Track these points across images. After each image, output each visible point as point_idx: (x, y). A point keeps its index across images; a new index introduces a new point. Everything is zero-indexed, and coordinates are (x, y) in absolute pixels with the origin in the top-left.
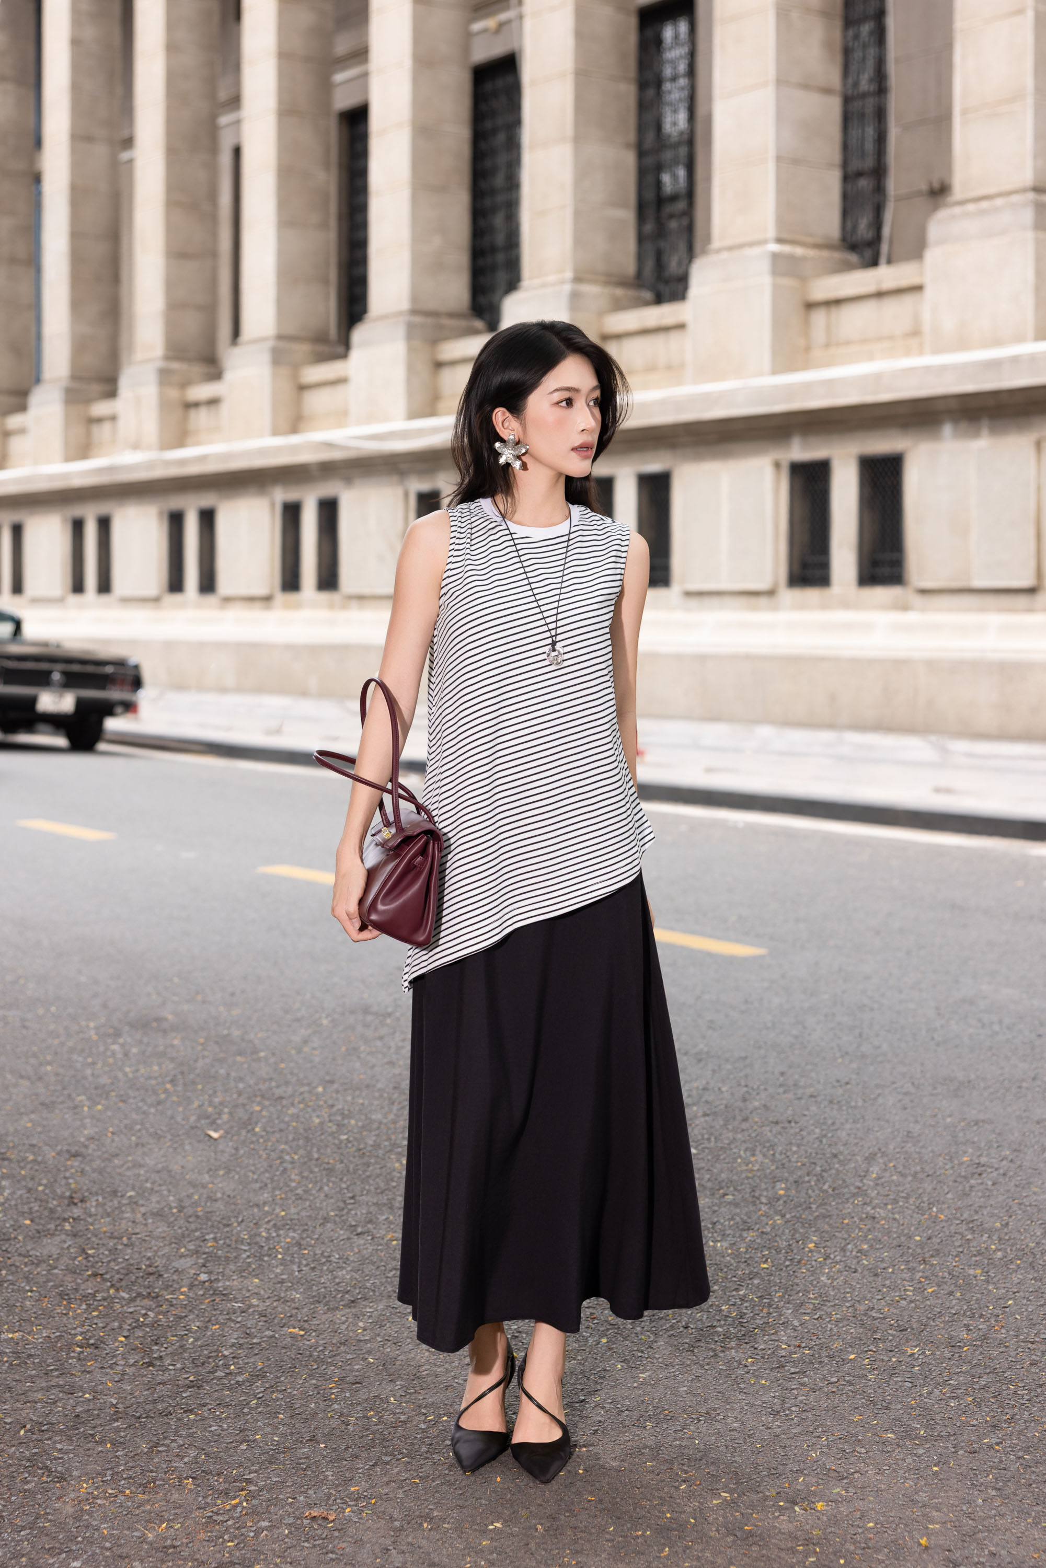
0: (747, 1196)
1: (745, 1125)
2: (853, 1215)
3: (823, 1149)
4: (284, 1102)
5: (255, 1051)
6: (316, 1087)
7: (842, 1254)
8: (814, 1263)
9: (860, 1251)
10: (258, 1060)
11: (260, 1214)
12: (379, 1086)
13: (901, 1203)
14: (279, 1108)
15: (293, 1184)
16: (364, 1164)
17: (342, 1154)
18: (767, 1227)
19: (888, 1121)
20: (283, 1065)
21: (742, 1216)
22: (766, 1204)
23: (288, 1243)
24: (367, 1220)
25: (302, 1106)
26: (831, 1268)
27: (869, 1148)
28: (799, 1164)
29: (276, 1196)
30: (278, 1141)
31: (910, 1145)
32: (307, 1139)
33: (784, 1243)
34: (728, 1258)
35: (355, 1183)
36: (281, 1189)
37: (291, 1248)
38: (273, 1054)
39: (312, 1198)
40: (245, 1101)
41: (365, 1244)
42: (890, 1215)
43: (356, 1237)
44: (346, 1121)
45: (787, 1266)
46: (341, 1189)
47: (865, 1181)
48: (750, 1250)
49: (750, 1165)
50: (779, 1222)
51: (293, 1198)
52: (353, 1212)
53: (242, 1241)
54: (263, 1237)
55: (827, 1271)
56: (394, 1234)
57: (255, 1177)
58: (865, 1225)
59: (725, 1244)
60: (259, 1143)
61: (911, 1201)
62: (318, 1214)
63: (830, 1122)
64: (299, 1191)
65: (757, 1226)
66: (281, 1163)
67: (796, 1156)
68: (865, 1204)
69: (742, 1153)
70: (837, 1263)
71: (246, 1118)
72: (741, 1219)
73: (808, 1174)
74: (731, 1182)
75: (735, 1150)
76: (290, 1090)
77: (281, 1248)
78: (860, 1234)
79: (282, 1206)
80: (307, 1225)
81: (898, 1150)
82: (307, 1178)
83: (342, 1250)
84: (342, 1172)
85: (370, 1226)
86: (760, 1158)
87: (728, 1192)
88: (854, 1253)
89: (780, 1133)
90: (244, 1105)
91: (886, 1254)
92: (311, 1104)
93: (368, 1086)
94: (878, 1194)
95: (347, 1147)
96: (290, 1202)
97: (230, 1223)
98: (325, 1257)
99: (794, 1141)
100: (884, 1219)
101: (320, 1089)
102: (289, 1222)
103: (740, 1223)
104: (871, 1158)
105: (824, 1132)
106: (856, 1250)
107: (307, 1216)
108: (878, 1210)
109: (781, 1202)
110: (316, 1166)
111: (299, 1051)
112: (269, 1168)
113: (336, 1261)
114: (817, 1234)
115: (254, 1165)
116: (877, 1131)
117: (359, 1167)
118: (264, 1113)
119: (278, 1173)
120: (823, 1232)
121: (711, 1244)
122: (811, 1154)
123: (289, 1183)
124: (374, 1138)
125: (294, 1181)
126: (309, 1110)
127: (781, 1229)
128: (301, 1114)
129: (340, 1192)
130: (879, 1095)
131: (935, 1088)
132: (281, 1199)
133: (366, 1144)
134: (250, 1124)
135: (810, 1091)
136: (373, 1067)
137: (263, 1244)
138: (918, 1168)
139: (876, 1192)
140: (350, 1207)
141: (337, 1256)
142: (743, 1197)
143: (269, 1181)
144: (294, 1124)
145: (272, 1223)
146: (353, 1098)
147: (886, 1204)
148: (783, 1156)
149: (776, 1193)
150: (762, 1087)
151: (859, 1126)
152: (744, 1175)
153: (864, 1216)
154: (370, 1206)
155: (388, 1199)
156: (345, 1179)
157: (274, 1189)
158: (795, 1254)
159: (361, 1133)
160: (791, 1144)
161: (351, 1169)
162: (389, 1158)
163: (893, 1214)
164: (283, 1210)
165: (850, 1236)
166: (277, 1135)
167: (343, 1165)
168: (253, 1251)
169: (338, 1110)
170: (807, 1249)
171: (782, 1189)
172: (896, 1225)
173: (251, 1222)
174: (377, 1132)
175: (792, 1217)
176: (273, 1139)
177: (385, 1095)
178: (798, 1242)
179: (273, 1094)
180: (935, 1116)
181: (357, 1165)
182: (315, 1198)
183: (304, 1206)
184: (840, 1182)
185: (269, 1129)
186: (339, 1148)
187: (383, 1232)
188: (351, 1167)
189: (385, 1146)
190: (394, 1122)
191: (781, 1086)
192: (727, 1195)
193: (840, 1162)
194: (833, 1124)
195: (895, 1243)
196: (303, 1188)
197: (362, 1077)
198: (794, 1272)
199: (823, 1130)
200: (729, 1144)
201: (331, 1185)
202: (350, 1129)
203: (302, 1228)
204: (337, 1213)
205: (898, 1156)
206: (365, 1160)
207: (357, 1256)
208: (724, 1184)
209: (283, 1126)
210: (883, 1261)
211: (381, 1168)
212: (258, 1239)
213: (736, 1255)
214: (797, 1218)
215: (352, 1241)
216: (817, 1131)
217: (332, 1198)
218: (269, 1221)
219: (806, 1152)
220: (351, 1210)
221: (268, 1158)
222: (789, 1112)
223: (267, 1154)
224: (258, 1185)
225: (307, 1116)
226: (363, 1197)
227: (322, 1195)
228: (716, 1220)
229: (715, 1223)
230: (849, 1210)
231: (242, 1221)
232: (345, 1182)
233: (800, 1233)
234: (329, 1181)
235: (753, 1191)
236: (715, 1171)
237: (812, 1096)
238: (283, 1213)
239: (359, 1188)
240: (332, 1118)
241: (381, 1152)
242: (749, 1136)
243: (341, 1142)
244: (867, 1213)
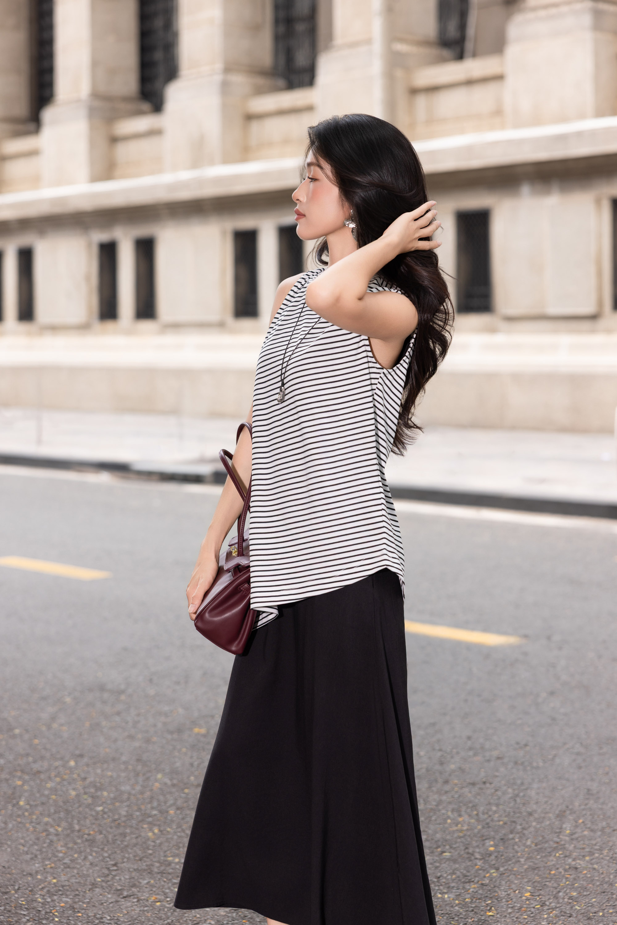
0: (462, 853)
1: (447, 788)
2: (558, 866)
3: (518, 808)
4: (42, 776)
5: (11, 729)
6: (68, 762)
7: (556, 901)
8: (533, 910)
9: (571, 898)
10: (14, 737)
11: (34, 882)
12: (124, 758)
13: (597, 855)
14: (38, 781)
15: (61, 855)
16: (121, 834)
17: (100, 825)
18: (486, 879)
19: (568, 780)
20: (36, 741)
21: (462, 871)
22: (480, 859)
23: (62, 907)
24: (131, 884)
25: (58, 779)
26: (549, 914)
27: (558, 806)
28: (501, 823)
29: (46, 865)
30: (41, 814)
31: (592, 802)
32: (68, 812)
33: (503, 893)
34: (457, 908)
35: (115, 852)
36: (49, 859)
37: (66, 912)
38: (27, 731)
39: (78, 866)
40: (8, 777)
41: (132, 906)
42: (590, 866)
43: (123, 900)
44: (99, 793)
45: (510, 913)
46: (104, 858)
47: (561, 837)
48: (474, 900)
49: (459, 825)
50: (495, 875)
51: (62, 867)
52: (117, 878)
53: (21, 907)
54: (40, 902)
55: (546, 916)
56: (158, 897)
57: (26, 849)
58: (570, 875)
59: (452, 896)
60: (25, 816)
61: (605, 852)
62: (86, 880)
63: (519, 782)
64: (67, 861)
65: (477, 879)
66: (47, 835)
67: (497, 815)
68: (566, 856)
69: (450, 813)
70: (553, 909)
71: (10, 792)
72: (461, 873)
73: (511, 832)
74: (446, 841)
75: (443, 811)
76: (46, 764)
77: (57, 912)
78: (567, 883)
79: (52, 874)
80: (77, 890)
81: (583, 807)
82: (72, 849)
83: (111, 912)
84: (102, 842)
85: (133, 889)
86: (465, 818)
87: (444, 850)
88: (566, 900)
89: (479, 794)
90: (7, 780)
91: (594, 900)
92: (66, 777)
93: (114, 759)
94: (575, 847)
95: (103, 818)
96: (59, 870)
97: (8, 890)
98: (97, 919)
99: (492, 801)
100: (585, 868)
101: (72, 763)
102: (61, 889)
103: (461, 876)
104: (561, 816)
105: (516, 792)
106: (567, 897)
107: (76, 882)
108: (578, 861)
109: (493, 857)
110: (79, 837)
111: (49, 727)
112: (37, 841)
113: (108, 922)
114: (530, 884)
115: (23, 838)
116: (562, 790)
117: (117, 837)
118: (26, 787)
119: (45, 845)
120: (534, 882)
121: (440, 896)
122: (509, 813)
123: (57, 854)
124: (126, 809)
125: (60, 852)
126: (65, 783)
127: (498, 882)
128: (59, 787)
129: (103, 860)
130: (555, 756)
131: (601, 748)
132: (51, 868)
133: (119, 814)
134: (14, 799)
135: (495, 753)
136: (116, 740)
137: (40, 909)
138: (604, 824)
139: (573, 845)
140: (114, 873)
141: (109, 918)
142: (459, 854)
143: (38, 853)
144: (54, 797)
145: (45, 890)
146: (103, 771)
147: (584, 856)
148: (486, 816)
149: (487, 850)
150: (455, 751)
151: (544, 785)
152: (456, 835)
153: (567, 867)
154: (131, 872)
155: (147, 865)
156: (106, 849)
157: (44, 859)
158: (515, 903)
159: (113, 804)
160: (490, 804)
161: (110, 840)
162: (143, 828)
163: (592, 864)
164: (54, 878)
165: (559, 885)
166: (40, 809)
167: (102, 836)
168: (31, 915)
169: (91, 783)
170: (524, 898)
171: (491, 846)
172: (596, 874)
173: (27, 889)
174: (128, 803)
175: (506, 870)
176: (37, 812)
177: (130, 767)
178: (515, 891)
179: (32, 769)
180: (607, 773)
181: (115, 836)
182: (81, 867)
183: (73, 874)
184: (540, 838)
185: (32, 803)
186: (96, 819)
187: (146, 895)
188: (110, 837)
189: (137, 816)
190: (142, 793)
191: (470, 749)
192: (445, 852)
193: (536, 819)
194: (522, 784)
195: (599, 890)
196: (70, 857)
197: (108, 750)
198: (517, 918)
199: (514, 790)
200: (437, 806)
201: (94, 854)
202: (104, 800)
203: (73, 893)
204: (103, 879)
205: (584, 812)
206: (121, 830)
207: (126, 917)
208: (440, 843)
209: (44, 799)
210: (592, 906)
211: (137, 838)
212: (35, 904)
213: (464, 905)
214: (510, 870)
215: (120, 903)
216: (510, 790)
217: (96, 865)
218: (43, 888)
219: (505, 811)
220: (115, 876)
221: (35, 831)
222: (483, 774)
223: (33, 827)
224: (28, 857)
225: (64, 789)
226: (125, 864)
227: (88, 863)
228: (439, 874)
229: (439, 878)
230: (553, 862)
231: (19, 889)
232: (106, 852)
233: (515, 884)
234: (91, 851)
235: (467, 848)
236: (430, 832)
237: (498, 758)
238: (55, 881)
239: (119, 856)
240: (87, 790)
241: (134, 822)
242: (453, 797)
243: (97, 813)
244: (569, 864)
